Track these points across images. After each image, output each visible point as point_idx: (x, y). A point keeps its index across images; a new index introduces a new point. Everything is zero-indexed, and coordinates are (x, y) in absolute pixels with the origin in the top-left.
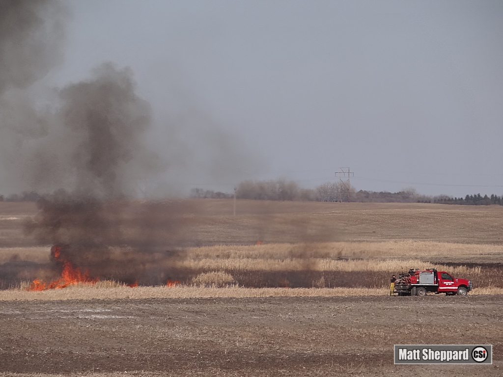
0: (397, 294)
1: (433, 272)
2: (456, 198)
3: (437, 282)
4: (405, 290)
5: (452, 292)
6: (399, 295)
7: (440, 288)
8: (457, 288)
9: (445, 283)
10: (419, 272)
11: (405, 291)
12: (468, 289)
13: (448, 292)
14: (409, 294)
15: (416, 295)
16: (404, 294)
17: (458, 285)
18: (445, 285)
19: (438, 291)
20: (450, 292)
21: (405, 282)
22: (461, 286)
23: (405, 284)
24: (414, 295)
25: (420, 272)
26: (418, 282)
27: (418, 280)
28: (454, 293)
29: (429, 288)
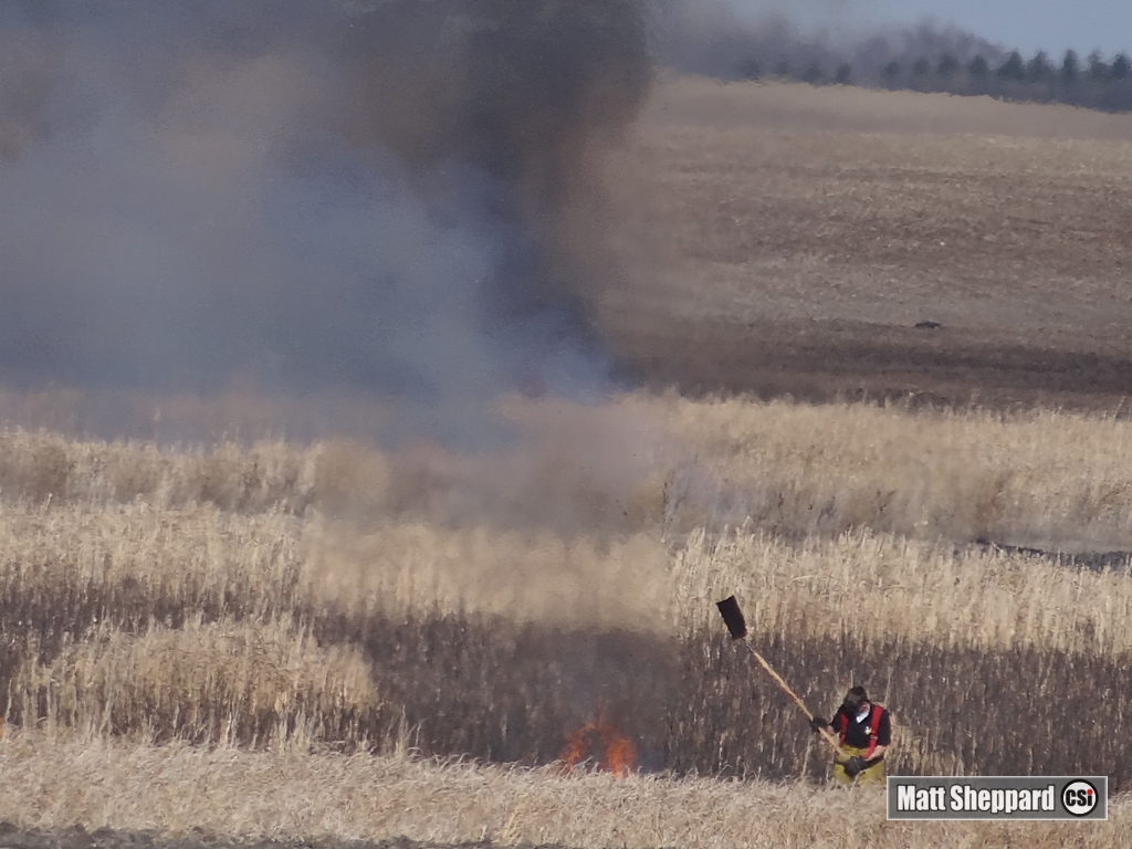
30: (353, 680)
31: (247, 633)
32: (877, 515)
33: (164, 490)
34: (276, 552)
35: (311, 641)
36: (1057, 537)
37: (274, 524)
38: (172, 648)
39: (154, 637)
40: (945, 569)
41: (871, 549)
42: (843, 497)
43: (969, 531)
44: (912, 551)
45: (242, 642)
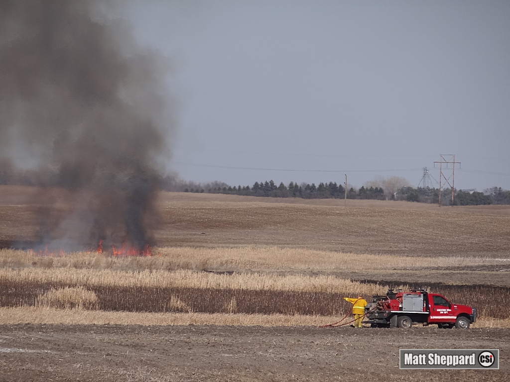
0: (370, 325)
1: (422, 295)
2: (240, 187)
3: (427, 308)
4: (382, 319)
5: (448, 323)
6: (372, 326)
7: (431, 318)
8: (455, 318)
9: (438, 310)
10: (402, 294)
11: (381, 322)
12: (470, 319)
13: (441, 324)
14: (388, 326)
15: (398, 326)
16: (380, 325)
17: (458, 313)
18: (438, 314)
19: (429, 322)
20: (445, 323)
21: (381, 308)
22: (460, 316)
23: (382, 311)
24: (394, 326)
25: (404, 295)
26: (401, 309)
27: (400, 306)
28: (450, 324)
29: (415, 318)
30: (93, 296)
31: (75, 290)
32: (186, 266)
33: (69, 265)
34: (85, 275)
35: (86, 291)
36: (216, 269)
37: (84, 271)
38: (63, 292)
39: (61, 290)
40: (195, 275)
41: (183, 272)
42: (181, 263)
43: (202, 268)
44: (190, 272)
45: (74, 291)
